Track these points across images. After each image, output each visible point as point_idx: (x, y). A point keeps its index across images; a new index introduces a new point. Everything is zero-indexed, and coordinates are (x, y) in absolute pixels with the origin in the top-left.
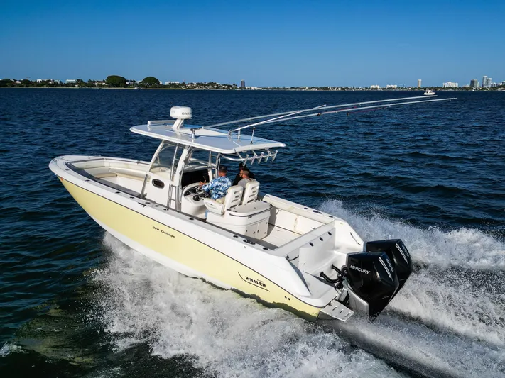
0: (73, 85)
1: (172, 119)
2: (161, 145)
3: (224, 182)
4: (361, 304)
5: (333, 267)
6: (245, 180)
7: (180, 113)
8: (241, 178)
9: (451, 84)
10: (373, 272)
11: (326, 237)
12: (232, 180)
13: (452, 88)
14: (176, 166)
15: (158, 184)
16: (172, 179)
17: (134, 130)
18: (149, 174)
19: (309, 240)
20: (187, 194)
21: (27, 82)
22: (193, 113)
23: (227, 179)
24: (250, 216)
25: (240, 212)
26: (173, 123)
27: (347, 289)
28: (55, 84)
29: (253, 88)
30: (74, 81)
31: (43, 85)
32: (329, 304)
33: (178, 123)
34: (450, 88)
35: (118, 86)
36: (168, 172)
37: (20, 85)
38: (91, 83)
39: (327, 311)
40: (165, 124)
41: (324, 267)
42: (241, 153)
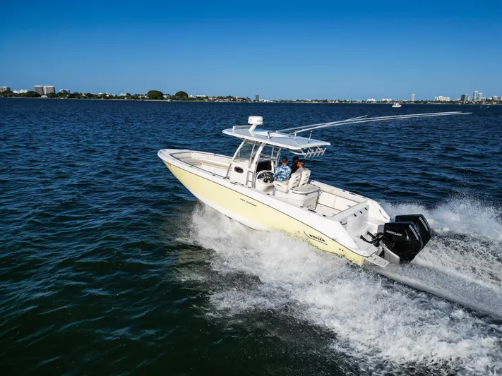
0: (123, 97)
1: (249, 124)
2: (243, 143)
3: (286, 169)
4: (394, 257)
5: (369, 233)
6: (301, 168)
7: (255, 120)
8: (298, 167)
9: (442, 98)
10: (405, 235)
11: (364, 211)
12: (291, 168)
13: (441, 102)
14: (253, 158)
15: (239, 170)
16: (250, 167)
17: (225, 132)
18: (232, 163)
19: (353, 213)
20: (259, 177)
21: (90, 95)
22: (264, 121)
23: (288, 167)
24: (306, 194)
25: (300, 191)
26: (249, 128)
27: (383, 246)
28: (111, 97)
29: (265, 101)
30: (125, 95)
31: (101, 98)
32: (371, 256)
33: (253, 127)
34: (439, 101)
35: (156, 98)
36: (247, 162)
37: (85, 98)
38: (136, 97)
39: (371, 260)
40: (243, 128)
41: (363, 233)
42: (302, 149)
